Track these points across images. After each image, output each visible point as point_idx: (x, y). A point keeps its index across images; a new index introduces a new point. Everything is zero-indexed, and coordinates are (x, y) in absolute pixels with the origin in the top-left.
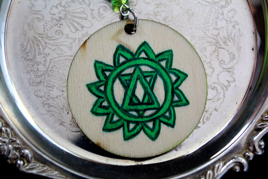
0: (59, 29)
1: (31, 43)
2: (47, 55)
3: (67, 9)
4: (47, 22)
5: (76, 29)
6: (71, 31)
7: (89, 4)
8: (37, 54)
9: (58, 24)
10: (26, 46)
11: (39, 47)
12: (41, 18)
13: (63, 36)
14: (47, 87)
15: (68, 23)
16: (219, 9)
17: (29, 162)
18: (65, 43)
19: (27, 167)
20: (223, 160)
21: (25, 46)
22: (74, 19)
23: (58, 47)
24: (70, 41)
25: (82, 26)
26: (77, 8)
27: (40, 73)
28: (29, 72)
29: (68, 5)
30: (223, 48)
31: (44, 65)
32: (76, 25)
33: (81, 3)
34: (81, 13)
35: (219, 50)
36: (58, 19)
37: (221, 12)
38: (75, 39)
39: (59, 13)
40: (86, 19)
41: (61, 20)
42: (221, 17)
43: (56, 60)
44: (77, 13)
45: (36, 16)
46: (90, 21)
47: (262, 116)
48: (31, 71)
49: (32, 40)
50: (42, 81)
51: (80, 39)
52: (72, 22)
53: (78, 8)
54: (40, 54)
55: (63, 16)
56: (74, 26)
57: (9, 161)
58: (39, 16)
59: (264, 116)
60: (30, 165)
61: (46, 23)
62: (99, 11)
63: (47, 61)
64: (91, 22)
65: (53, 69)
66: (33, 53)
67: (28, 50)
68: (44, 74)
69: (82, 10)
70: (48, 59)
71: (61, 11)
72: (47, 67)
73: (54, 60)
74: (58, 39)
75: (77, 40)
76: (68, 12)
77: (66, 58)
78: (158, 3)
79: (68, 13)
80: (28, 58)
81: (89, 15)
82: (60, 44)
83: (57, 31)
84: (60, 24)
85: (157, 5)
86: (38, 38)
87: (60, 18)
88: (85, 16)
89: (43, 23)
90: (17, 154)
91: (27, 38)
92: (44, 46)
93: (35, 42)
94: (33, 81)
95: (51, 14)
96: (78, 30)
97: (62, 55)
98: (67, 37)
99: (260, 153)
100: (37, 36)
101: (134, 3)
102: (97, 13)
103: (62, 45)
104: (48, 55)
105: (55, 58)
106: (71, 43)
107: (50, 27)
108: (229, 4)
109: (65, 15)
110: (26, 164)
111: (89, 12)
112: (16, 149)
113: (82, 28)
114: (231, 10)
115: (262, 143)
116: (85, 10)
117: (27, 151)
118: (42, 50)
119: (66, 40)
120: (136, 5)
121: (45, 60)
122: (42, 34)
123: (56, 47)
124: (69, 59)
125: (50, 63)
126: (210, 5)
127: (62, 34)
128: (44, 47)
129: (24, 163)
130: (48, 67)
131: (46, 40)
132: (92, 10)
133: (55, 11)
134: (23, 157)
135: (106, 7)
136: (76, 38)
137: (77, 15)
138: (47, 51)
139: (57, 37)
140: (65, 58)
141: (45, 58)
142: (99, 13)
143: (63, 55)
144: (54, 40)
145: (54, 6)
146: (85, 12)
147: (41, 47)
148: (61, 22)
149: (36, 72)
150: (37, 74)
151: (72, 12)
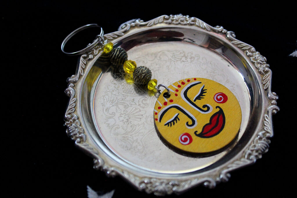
0: (131, 124)
3: (127, 114)
6: (138, 121)
7: (135, 103)
8: (131, 143)
9: (129, 123)
13: (136, 126)
14: (151, 153)
18: (140, 129)
22: (134, 115)
26: (131, 110)
27: (141, 150)
28: (135, 154)
29: (125, 111)
30: (215, 76)
31: (140, 145)
32: (138, 117)
35: (214, 77)
36: (127, 121)
37: (199, 62)
39: (125, 118)
41: (129, 120)
44: (133, 111)
45: (115, 127)
46: (143, 110)
47: (262, 83)
49: (123, 139)
50: (146, 153)
52: (135, 117)
54: (133, 142)
55: (128, 118)
58: (116, 126)
61: (123, 127)
62: (143, 103)
63: (139, 143)
65: (146, 144)
68: (144, 149)
69: (135, 108)
71: (125, 116)
73: (142, 140)
74: (135, 129)
75: (145, 122)
79: (129, 115)
80: (129, 149)
81: (140, 108)
82: (138, 130)
83: (131, 126)
85: (167, 80)
86: (125, 136)
87: (127, 120)
88: (139, 110)
89: (121, 128)
95: (121, 121)
96: (141, 118)
98: (139, 125)
99: (277, 98)
100: (124, 135)
102: (143, 105)
103: (140, 130)
104: (137, 140)
105: (142, 138)
106: (143, 126)
107: (126, 127)
111: (139, 107)
113: (142, 116)
115: (274, 93)
118: (132, 140)
119: (139, 127)
122: (125, 133)
123: (138, 133)
125: (142, 142)
128: (132, 138)
130: (143, 145)
131: (130, 134)
132: (139, 105)
133: (121, 119)
135: (144, 99)
136: (144, 123)
137: (134, 112)
139: (134, 129)
141: (137, 142)
142: (144, 104)
143: (145, 134)
144: (134, 131)
145: (119, 117)
146: (137, 108)
147: (130, 139)
151: (130, 113)
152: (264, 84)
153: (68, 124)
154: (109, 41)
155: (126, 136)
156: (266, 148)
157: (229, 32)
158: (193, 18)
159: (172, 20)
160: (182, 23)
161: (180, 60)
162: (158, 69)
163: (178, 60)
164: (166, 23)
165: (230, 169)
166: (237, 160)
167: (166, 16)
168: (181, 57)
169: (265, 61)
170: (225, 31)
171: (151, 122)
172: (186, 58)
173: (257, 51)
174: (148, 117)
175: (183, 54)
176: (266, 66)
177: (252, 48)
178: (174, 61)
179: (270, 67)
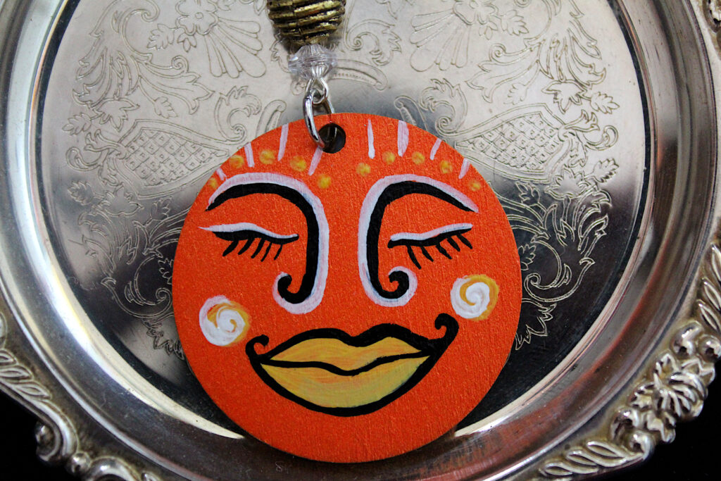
0: (185, 54)
1: (108, 65)
2: (133, 106)
3: (220, 14)
4: (161, 28)
5: (224, 68)
6: (211, 70)
8: (110, 95)
9: (187, 43)
10: (94, 68)
11: (122, 79)
12: (152, 11)
13: (188, 74)
14: (106, 181)
15: (211, 49)
16: (580, 148)
18: (184, 93)
21: (91, 66)
22: (229, 43)
23: (166, 96)
24: (199, 92)
25: (241, 66)
26: (244, 20)
27: (102, 143)
28: (78, 131)
29: (226, 4)
31: (118, 128)
32: (227, 59)
33: (258, 10)
34: (249, 34)
36: (190, 29)
37: (581, 155)
38: (211, 93)
39: (200, 15)
40: (255, 55)
41: (197, 35)
42: (577, 169)
43: (150, 126)
44: (242, 31)
45: (143, 4)
46: (263, 62)
48: (83, 129)
49: (112, 58)
50: (100, 162)
51: (223, 96)
52: (221, 48)
53: (247, 22)
55: (204, 28)
56: (221, 61)
59: (572, 448)
61: (159, 29)
63: (127, 119)
64: (265, 65)
65: (134, 144)
66: (102, 91)
67: (94, 77)
68: (108, 149)
69: (256, 28)
70: (133, 116)
71: (203, 13)
72: (121, 134)
73: (144, 125)
74: (172, 77)
75: (217, 96)
76: (221, 21)
77: (174, 129)
78: (441, 80)
79: (219, 23)
80: (88, 97)
81: (266, 48)
82: (173, 90)
83: (175, 59)
84: (191, 45)
85: (437, 82)
86: (128, 58)
87: (196, 30)
88: (257, 46)
89: (152, 25)
91: (101, 49)
92: (134, 81)
93: (116, 64)
94: (79, 155)
95: (178, 11)
96: (227, 72)
97: (167, 120)
98: (195, 83)
100: (127, 52)
101: (383, 58)
103: (176, 95)
104: (136, 107)
105: (148, 121)
106: (198, 99)
107: (166, 43)
108: (609, 146)
109: (212, 25)
111: (268, 40)
113: (239, 72)
114: (609, 161)
116: (262, 32)
118: (125, 91)
119: (190, 86)
120: (386, 63)
121: (124, 116)
122: (139, 53)
123: (162, 94)
124: (181, 137)
125: (134, 127)
126: (562, 131)
127: (185, 69)
128: (133, 86)
130: (125, 137)
131: (143, 68)
133: (191, 7)
136: (214, 92)
137: (238, 36)
138: (136, 97)
139: (174, 72)
140: (172, 130)
141: (126, 111)
143: (171, 120)
144: (163, 76)
146: (260, 35)
147: (126, 81)
148: (195, 39)
149: (93, 137)
150: (94, 143)
151: (229, 24)
152: (563, 459)
155: (131, 61)
161: (556, 79)
162: (470, 19)
163: (553, 71)
168: (569, 77)
169: (679, 419)
171: (231, 115)
172: (576, 99)
174: (243, 96)
175: (592, 78)
178: (538, 61)
179: (660, 447)
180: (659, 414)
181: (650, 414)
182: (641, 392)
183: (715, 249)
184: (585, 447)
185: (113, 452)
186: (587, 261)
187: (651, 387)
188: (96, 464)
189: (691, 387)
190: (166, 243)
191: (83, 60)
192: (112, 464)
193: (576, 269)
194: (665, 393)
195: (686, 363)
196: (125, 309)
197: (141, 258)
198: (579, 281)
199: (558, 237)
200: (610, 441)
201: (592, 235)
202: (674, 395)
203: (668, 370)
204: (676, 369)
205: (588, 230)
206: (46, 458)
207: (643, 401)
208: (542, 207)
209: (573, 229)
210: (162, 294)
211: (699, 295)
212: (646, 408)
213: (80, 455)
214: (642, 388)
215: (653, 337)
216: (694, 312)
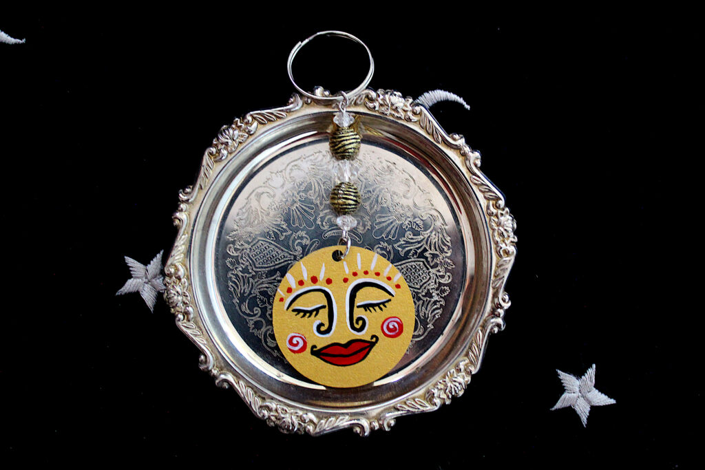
1: (250, 213)
8: (250, 225)
10: (244, 213)
12: (272, 194)
17: (189, 321)
19: (185, 325)
20: (351, 416)
45: (268, 190)
49: (252, 211)
57: (173, 310)
59: (409, 400)
60: (188, 323)
65: (256, 247)
90: (183, 308)
91: (249, 206)
93: (254, 213)
99: (387, 429)
107: (276, 208)
110: (185, 321)
112: (184, 303)
114: (446, 287)
115: (393, 423)
117: (190, 309)
129: (184, 319)
134: (186, 313)
150: (239, 244)
152: (405, 403)
153: (237, 124)
154: (418, 123)
155: (260, 213)
156: (288, 430)
157: (500, 321)
158: (512, 249)
159: (497, 216)
160: (496, 234)
161: (432, 250)
163: (431, 246)
164: (488, 208)
165: (236, 386)
166: (255, 392)
167: (502, 203)
169: (453, 396)
170: (501, 312)
173: (473, 377)
176: (444, 399)
177: (475, 368)
179: (444, 406)
180: (445, 393)
181: (442, 392)
182: (440, 383)
183: (480, 332)
184: (414, 400)
185: (228, 370)
186: (430, 326)
187: (445, 381)
188: (220, 374)
189: (460, 384)
190: (262, 290)
191: (241, 209)
192: (225, 374)
193: (425, 329)
194: (449, 384)
195: (460, 374)
196: (241, 314)
197: (250, 293)
198: (426, 334)
199: (421, 314)
200: (424, 399)
201: (434, 316)
202: (452, 386)
203: (452, 375)
204: (455, 376)
205: (433, 314)
206: (201, 368)
207: (440, 386)
208: (416, 301)
209: (427, 312)
210: (256, 310)
211: (470, 348)
212: (441, 389)
213: (215, 370)
214: (441, 381)
215: (449, 362)
216: (467, 355)
